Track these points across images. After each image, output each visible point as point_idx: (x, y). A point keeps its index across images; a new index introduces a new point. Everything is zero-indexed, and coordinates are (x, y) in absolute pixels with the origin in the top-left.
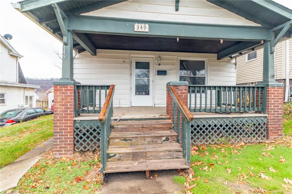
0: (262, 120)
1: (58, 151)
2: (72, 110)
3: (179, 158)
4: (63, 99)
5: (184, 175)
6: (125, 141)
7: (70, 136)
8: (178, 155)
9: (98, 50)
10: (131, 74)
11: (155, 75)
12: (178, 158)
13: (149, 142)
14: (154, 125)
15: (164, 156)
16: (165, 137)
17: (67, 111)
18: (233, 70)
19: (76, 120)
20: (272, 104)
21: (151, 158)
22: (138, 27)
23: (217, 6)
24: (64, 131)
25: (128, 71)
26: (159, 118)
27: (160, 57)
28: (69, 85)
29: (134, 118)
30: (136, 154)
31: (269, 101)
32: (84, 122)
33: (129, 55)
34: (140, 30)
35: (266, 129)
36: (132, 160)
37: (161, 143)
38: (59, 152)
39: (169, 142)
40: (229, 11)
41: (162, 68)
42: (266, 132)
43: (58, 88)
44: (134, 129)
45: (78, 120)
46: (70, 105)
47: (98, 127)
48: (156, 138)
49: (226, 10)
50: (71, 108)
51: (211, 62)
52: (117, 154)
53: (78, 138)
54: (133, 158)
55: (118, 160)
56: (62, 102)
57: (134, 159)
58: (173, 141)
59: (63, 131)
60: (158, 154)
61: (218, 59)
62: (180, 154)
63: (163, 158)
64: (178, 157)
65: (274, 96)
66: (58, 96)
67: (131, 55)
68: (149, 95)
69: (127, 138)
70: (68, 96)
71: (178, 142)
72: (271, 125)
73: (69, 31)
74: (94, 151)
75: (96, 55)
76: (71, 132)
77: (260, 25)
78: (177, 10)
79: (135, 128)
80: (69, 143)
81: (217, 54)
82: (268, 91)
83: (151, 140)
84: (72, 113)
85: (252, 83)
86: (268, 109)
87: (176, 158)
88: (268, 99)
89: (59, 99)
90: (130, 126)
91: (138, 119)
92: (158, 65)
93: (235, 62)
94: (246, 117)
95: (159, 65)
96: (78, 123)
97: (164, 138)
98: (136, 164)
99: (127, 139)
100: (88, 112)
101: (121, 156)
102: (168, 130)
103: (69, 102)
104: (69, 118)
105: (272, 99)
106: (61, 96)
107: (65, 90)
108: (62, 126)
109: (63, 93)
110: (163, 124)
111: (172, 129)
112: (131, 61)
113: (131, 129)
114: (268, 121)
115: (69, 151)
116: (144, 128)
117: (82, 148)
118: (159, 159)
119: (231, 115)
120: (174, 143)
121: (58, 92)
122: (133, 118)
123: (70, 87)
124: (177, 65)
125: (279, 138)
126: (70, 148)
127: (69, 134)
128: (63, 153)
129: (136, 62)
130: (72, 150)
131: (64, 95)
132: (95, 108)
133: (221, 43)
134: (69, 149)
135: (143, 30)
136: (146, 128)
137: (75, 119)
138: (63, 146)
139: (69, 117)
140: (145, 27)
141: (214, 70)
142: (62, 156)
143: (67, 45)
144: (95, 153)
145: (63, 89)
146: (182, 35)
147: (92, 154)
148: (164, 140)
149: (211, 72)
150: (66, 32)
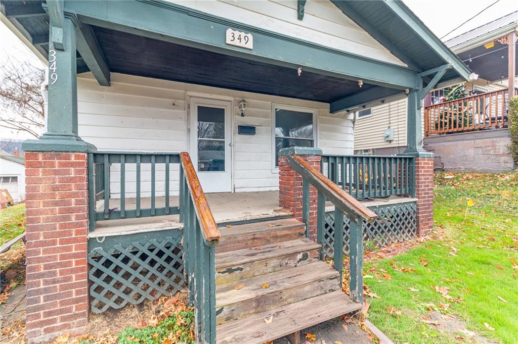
0: (411, 208)
1: (41, 324)
2: (81, 215)
3: (335, 290)
4: (55, 189)
5: (354, 322)
6: (230, 273)
7: (78, 279)
8: (332, 286)
9: (113, 75)
10: (189, 130)
11: (234, 134)
12: (333, 291)
13: (274, 267)
14: (274, 233)
15: (312, 292)
16: (302, 254)
17: (69, 218)
18: (350, 130)
19: (95, 238)
20: (422, 182)
21: (289, 300)
22: (233, 36)
23: (356, 24)
24: (60, 270)
25: (182, 124)
26: (276, 217)
27: (244, 101)
28: (74, 152)
29: (230, 221)
30: (262, 300)
31: (419, 178)
32: (115, 240)
33: (184, 91)
34: (237, 42)
35: (416, 220)
36: (255, 313)
37: (295, 265)
38: (46, 327)
39: (308, 261)
40: (372, 36)
41: (247, 121)
42: (415, 224)
43: (40, 159)
44: (237, 244)
45: (100, 238)
46: (77, 202)
47: (152, 248)
48: (286, 257)
49: (367, 33)
50: (79, 210)
51: (322, 116)
52: (225, 307)
53: (99, 282)
54: (256, 308)
55: (228, 319)
56: (53, 196)
57: (260, 309)
58: (314, 258)
59: (58, 270)
60: (302, 290)
61: (331, 112)
62: (336, 282)
63: (310, 295)
64: (333, 288)
65: (425, 171)
66: (40, 179)
67: (188, 92)
68: (224, 170)
69: (233, 265)
70: (71, 180)
71: (321, 260)
72: (422, 213)
73: (67, 15)
74: (141, 306)
75: (109, 85)
76: (82, 269)
77: (406, 66)
78: (300, 17)
79: (239, 242)
80: (76, 298)
81: (329, 104)
82: (418, 164)
83: (277, 264)
84: (82, 223)
85: (366, 151)
86: (418, 190)
87: (330, 290)
88: (418, 175)
89: (42, 188)
90: (229, 238)
91: (239, 221)
92: (240, 116)
93: (353, 119)
94: (395, 204)
95: (243, 115)
96: (100, 245)
97: (300, 256)
98: (270, 321)
99: (233, 268)
100: (123, 216)
101: (233, 310)
102: (297, 239)
103: (75, 195)
104: (74, 236)
105: (423, 175)
106: (49, 179)
107: (61, 165)
108: (55, 258)
109: (56, 172)
110: (289, 228)
111: (303, 235)
112: (189, 105)
113: (232, 245)
114: (418, 208)
115: (75, 316)
116: (255, 240)
117: (110, 303)
118: (303, 300)
119: (376, 202)
120: (315, 261)
121: (41, 169)
122: (227, 221)
123: (77, 157)
124: (272, 118)
125: (429, 231)
126: (77, 309)
127: (74, 276)
128: (57, 327)
129: (198, 107)
130: (84, 313)
131: (57, 177)
132: (110, 200)
133: (359, 86)
134: (77, 312)
135: (243, 44)
136: (260, 238)
137: (92, 235)
138: (58, 307)
139: (74, 233)
140: (246, 38)
141: (325, 130)
142: (56, 333)
143: (63, 50)
144: (145, 307)
145: (57, 161)
146: (307, 65)
147: (137, 312)
148: (300, 260)
149: (322, 132)
150: (62, 16)
